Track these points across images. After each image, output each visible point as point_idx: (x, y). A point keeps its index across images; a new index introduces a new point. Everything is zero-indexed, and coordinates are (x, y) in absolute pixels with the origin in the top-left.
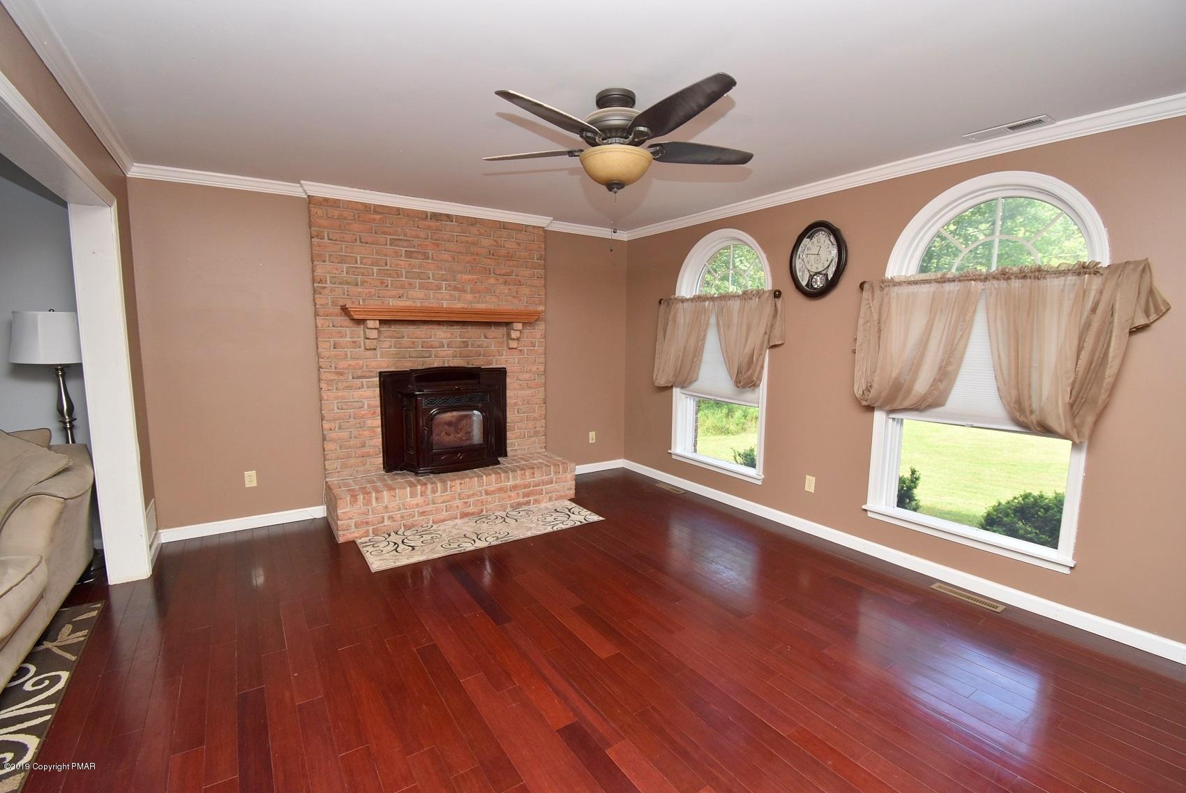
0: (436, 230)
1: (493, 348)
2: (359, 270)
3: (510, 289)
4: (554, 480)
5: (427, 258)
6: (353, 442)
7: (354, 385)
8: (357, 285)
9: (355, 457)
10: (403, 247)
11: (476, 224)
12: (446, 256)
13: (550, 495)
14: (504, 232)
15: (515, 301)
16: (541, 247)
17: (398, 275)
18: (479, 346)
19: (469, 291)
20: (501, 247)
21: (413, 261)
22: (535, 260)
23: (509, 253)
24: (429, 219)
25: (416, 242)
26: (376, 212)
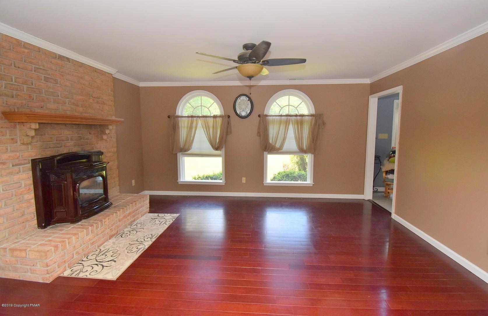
0: (61, 66)
1: (94, 139)
2: (13, 86)
3: (100, 106)
4: (143, 205)
5: (57, 83)
7: (14, 171)
8: (13, 97)
9: (18, 224)
10: (42, 74)
11: (81, 66)
12: (67, 83)
13: (142, 213)
14: (96, 74)
16: (112, 85)
17: (39, 92)
18: (87, 139)
19: (80, 106)
20: (94, 82)
21: (48, 84)
22: (110, 91)
23: (98, 86)
25: (49, 71)
26: (25, 47)
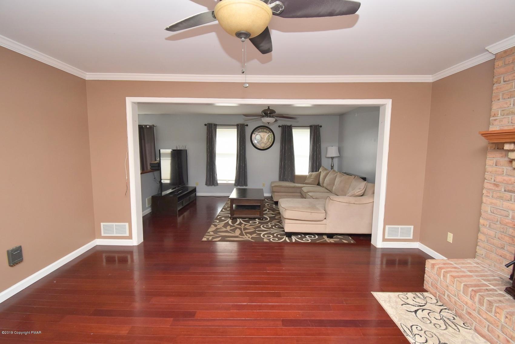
6: (496, 241)
7: (504, 197)
9: (496, 253)
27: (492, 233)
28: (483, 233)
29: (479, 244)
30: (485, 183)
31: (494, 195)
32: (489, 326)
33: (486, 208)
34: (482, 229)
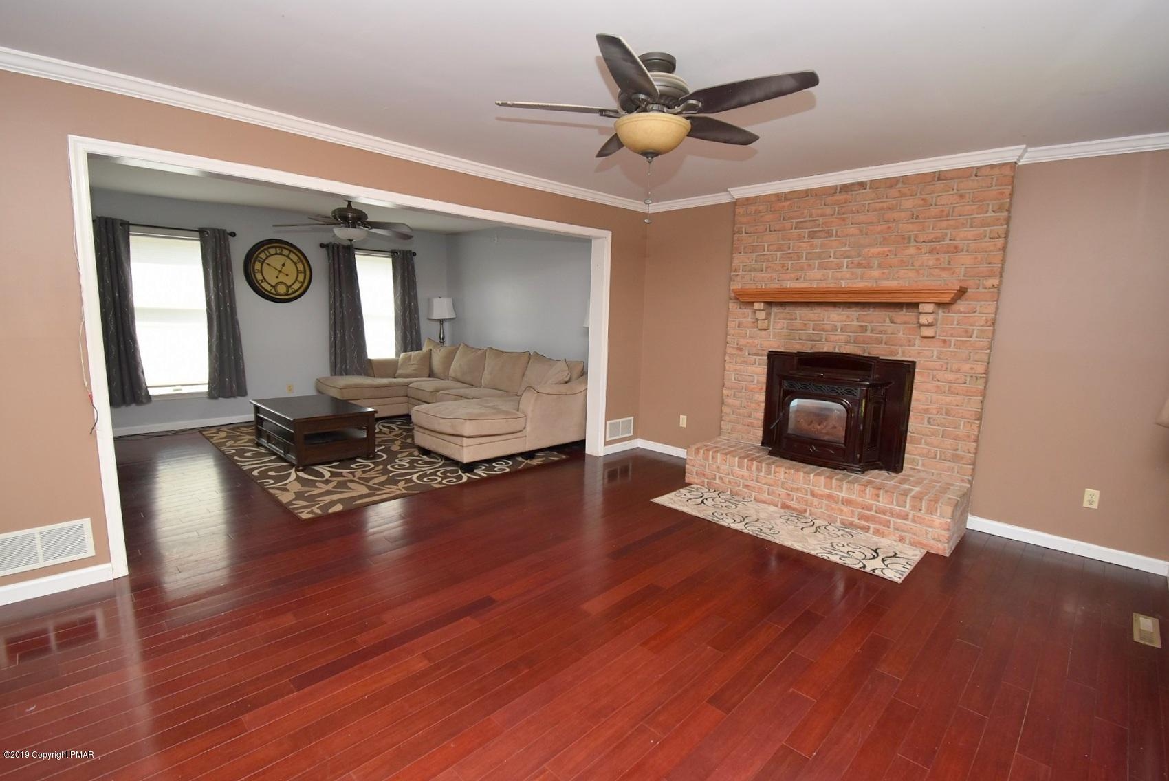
0: (845, 203)
1: (900, 335)
2: (765, 257)
3: (938, 259)
4: (910, 516)
5: (831, 236)
6: (742, 411)
7: (749, 361)
8: (762, 271)
9: (742, 424)
10: (807, 228)
11: (897, 184)
12: (853, 230)
13: (903, 534)
14: (939, 185)
15: (945, 274)
16: (1002, 193)
17: (798, 257)
18: (881, 332)
19: (876, 266)
20: (931, 205)
21: (815, 241)
22: (991, 214)
23: (943, 211)
24: (838, 193)
25: (821, 220)
26: (786, 199)
27: (737, 402)
28: (728, 405)
29: (723, 418)
30: (728, 348)
31: (737, 360)
32: (769, 489)
33: (730, 377)
34: (727, 401)
